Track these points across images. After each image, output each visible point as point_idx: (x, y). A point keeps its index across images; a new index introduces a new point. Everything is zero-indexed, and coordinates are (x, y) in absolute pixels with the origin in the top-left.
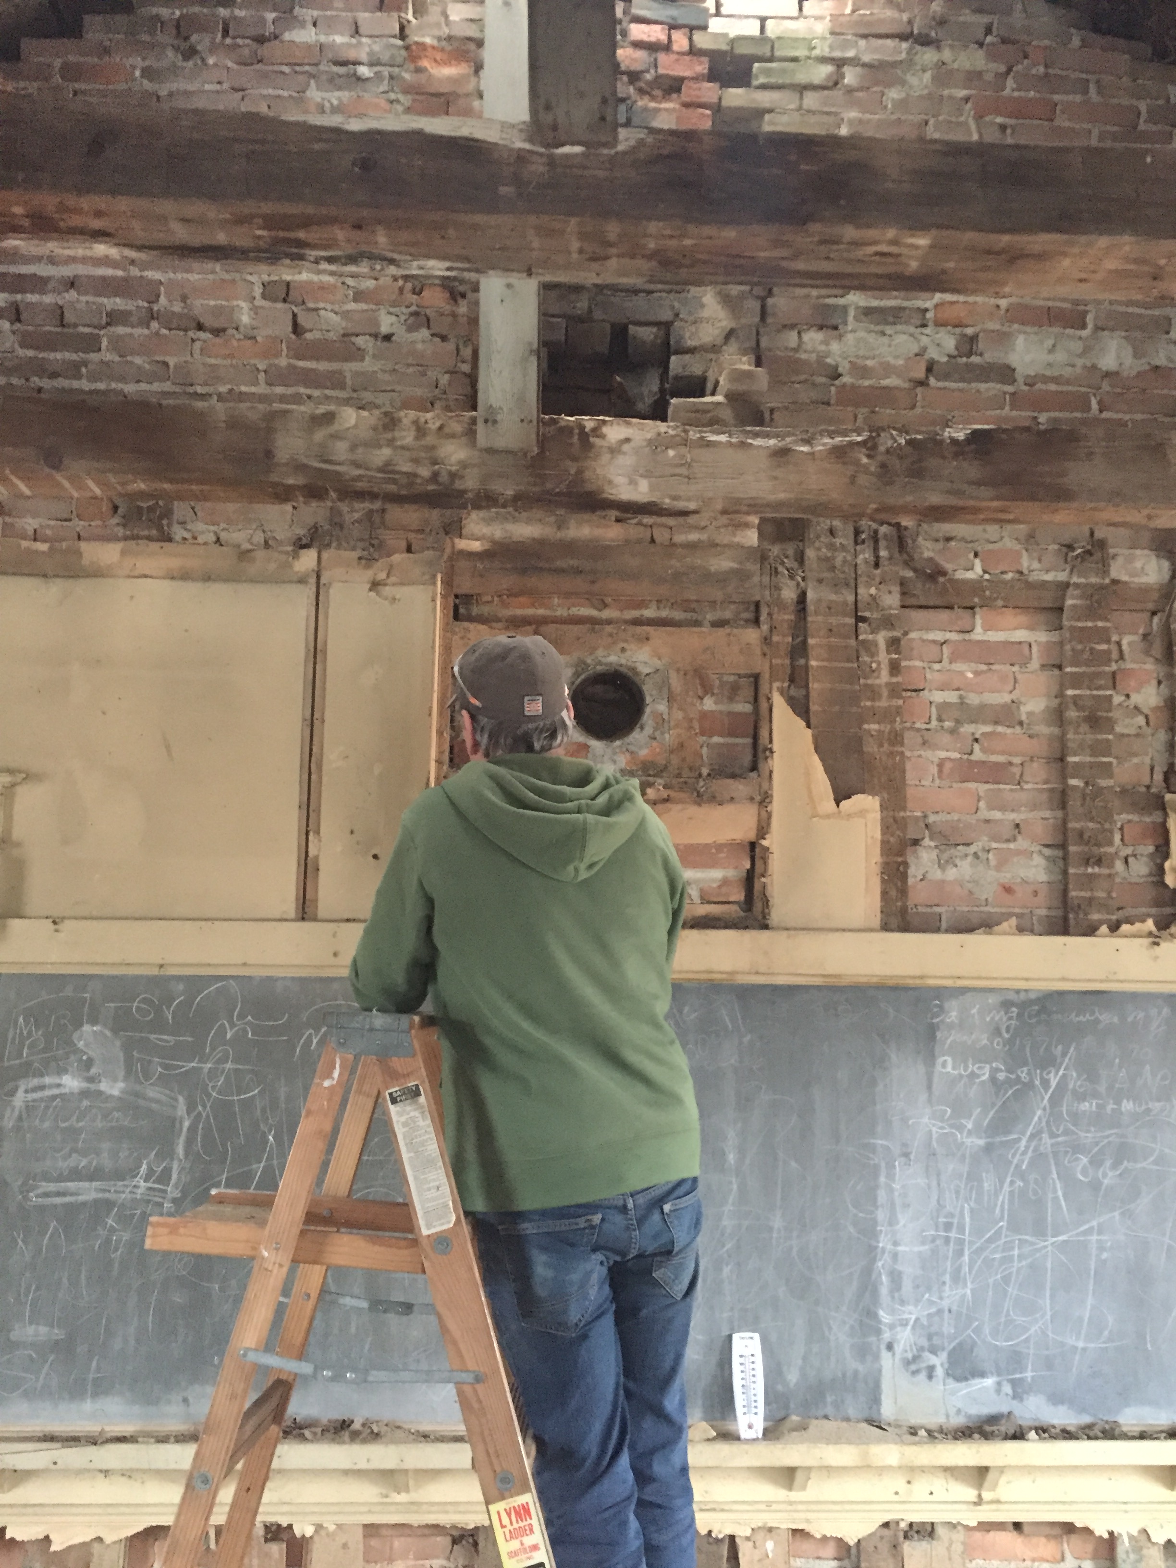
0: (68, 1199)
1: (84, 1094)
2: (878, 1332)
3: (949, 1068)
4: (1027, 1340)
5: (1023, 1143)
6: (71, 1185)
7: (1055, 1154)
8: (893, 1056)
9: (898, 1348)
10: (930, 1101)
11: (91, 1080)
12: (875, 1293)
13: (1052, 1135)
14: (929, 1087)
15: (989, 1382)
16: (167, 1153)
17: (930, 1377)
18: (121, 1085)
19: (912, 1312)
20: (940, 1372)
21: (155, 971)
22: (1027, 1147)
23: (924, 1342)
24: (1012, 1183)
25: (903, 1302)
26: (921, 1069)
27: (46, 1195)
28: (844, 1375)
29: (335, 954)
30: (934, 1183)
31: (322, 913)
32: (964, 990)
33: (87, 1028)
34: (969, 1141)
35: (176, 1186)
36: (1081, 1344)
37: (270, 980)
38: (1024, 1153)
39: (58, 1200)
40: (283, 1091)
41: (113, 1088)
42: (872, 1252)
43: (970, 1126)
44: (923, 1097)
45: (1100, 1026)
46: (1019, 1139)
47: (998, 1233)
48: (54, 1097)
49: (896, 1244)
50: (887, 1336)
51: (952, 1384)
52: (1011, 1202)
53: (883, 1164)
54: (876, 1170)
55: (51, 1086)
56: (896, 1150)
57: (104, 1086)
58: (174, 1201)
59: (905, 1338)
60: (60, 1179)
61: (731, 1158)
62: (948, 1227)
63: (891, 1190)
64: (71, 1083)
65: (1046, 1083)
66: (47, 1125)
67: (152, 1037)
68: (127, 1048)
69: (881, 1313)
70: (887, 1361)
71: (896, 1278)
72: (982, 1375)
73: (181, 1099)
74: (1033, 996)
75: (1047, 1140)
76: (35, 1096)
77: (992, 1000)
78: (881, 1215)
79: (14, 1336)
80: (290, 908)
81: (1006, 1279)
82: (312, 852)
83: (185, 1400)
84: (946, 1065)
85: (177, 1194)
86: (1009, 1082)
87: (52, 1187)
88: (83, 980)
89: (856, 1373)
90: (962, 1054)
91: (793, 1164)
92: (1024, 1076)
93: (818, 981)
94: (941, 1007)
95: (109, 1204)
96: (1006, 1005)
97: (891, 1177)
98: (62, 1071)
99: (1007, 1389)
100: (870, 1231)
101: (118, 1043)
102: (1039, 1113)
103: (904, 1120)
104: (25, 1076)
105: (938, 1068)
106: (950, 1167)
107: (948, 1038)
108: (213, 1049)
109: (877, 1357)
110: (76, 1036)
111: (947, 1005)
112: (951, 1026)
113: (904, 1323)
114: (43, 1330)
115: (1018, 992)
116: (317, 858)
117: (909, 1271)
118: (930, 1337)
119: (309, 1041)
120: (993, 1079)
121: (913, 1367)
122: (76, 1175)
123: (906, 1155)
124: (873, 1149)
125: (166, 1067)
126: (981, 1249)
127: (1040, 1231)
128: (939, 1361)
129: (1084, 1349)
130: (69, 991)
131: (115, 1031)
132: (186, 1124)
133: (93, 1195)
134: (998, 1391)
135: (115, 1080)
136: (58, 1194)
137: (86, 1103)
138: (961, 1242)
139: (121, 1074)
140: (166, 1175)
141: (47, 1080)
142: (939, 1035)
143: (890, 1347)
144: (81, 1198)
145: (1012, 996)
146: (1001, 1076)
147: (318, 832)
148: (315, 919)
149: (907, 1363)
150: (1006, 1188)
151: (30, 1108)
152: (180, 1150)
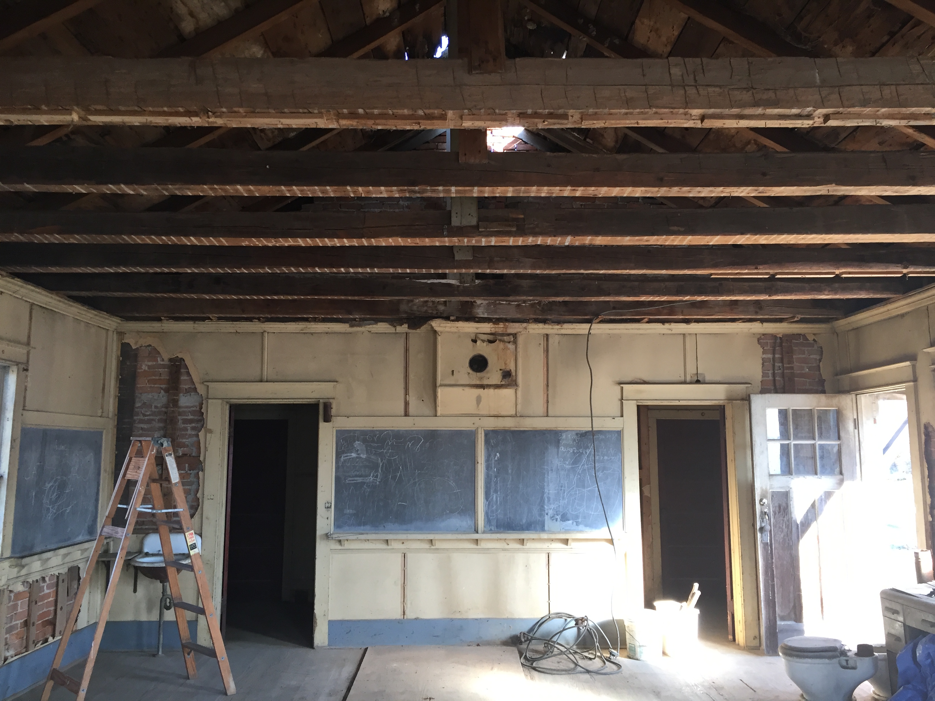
0: (355, 481)
1: (357, 458)
2: (544, 511)
3: (563, 450)
4: (580, 512)
5: (580, 467)
6: (355, 478)
7: (588, 469)
8: (549, 447)
9: (549, 514)
10: (558, 457)
11: (358, 454)
12: (544, 501)
13: (587, 465)
14: (558, 455)
15: (570, 522)
16: (377, 471)
17: (556, 521)
18: (365, 455)
19: (552, 506)
20: (559, 520)
21: (372, 429)
22: (581, 468)
23: (555, 513)
24: (577, 476)
25: (550, 504)
26: (556, 450)
27: (351, 481)
28: (536, 520)
29: (414, 424)
30: (558, 477)
31: (410, 414)
32: (567, 431)
33: (357, 442)
34: (567, 467)
35: (379, 479)
36: (593, 513)
37: (399, 431)
38: (581, 469)
39: (353, 482)
40: (403, 457)
41: (364, 456)
42: (543, 493)
43: (567, 463)
44: (556, 456)
45: (600, 439)
46: (579, 466)
47: (573, 488)
48: (350, 458)
49: (549, 491)
50: (546, 512)
51: (562, 522)
52: (577, 481)
53: (546, 473)
54: (544, 474)
55: (349, 456)
56: (550, 469)
57: (361, 456)
58: (379, 482)
59: (551, 512)
60: (353, 477)
61: (510, 471)
62: (562, 487)
63: (548, 478)
64: (354, 455)
65: (586, 453)
66: (349, 464)
67: (372, 444)
68: (366, 447)
69: (545, 506)
70: (546, 518)
71: (549, 499)
72: (569, 520)
73: (379, 459)
74: (584, 432)
75: (586, 466)
76: (346, 458)
77: (574, 433)
78: (545, 484)
79: (345, 512)
80: (403, 413)
81: (575, 499)
82: (407, 400)
83: (384, 526)
84: (562, 449)
85: (380, 480)
86: (577, 453)
87: (351, 479)
88: (355, 431)
89: (539, 520)
90: (566, 446)
91: (525, 472)
92: (581, 451)
93: (531, 429)
94: (561, 435)
95: (364, 483)
96: (577, 434)
97: (548, 475)
98: (352, 452)
99: (575, 523)
100: (543, 488)
101: (364, 446)
102: (584, 460)
103: (552, 462)
104: (343, 454)
105: (560, 449)
106: (562, 473)
107: (563, 442)
108: (386, 447)
109: (544, 516)
110: (354, 444)
111: (563, 434)
112: (563, 440)
113: (551, 509)
114: (351, 511)
115: (580, 431)
116: (409, 401)
117: (552, 497)
118: (557, 512)
119: (409, 445)
120: (573, 452)
121: (552, 519)
122: (356, 476)
123: (552, 470)
124: (544, 469)
125: (375, 451)
126: (569, 492)
127: (584, 487)
128: (559, 517)
129: (593, 514)
130: (352, 434)
131: (363, 443)
132: (381, 464)
133: (361, 481)
134: (573, 524)
135: (364, 454)
136: (353, 480)
137: (358, 460)
138: (564, 490)
139: (365, 452)
140: (377, 477)
141: (348, 454)
142: (560, 442)
143: (547, 514)
144: (358, 481)
145: (578, 432)
146: (575, 451)
147: (409, 395)
148: (409, 416)
149: (551, 518)
150: (576, 478)
151: (345, 461)
152: (380, 470)
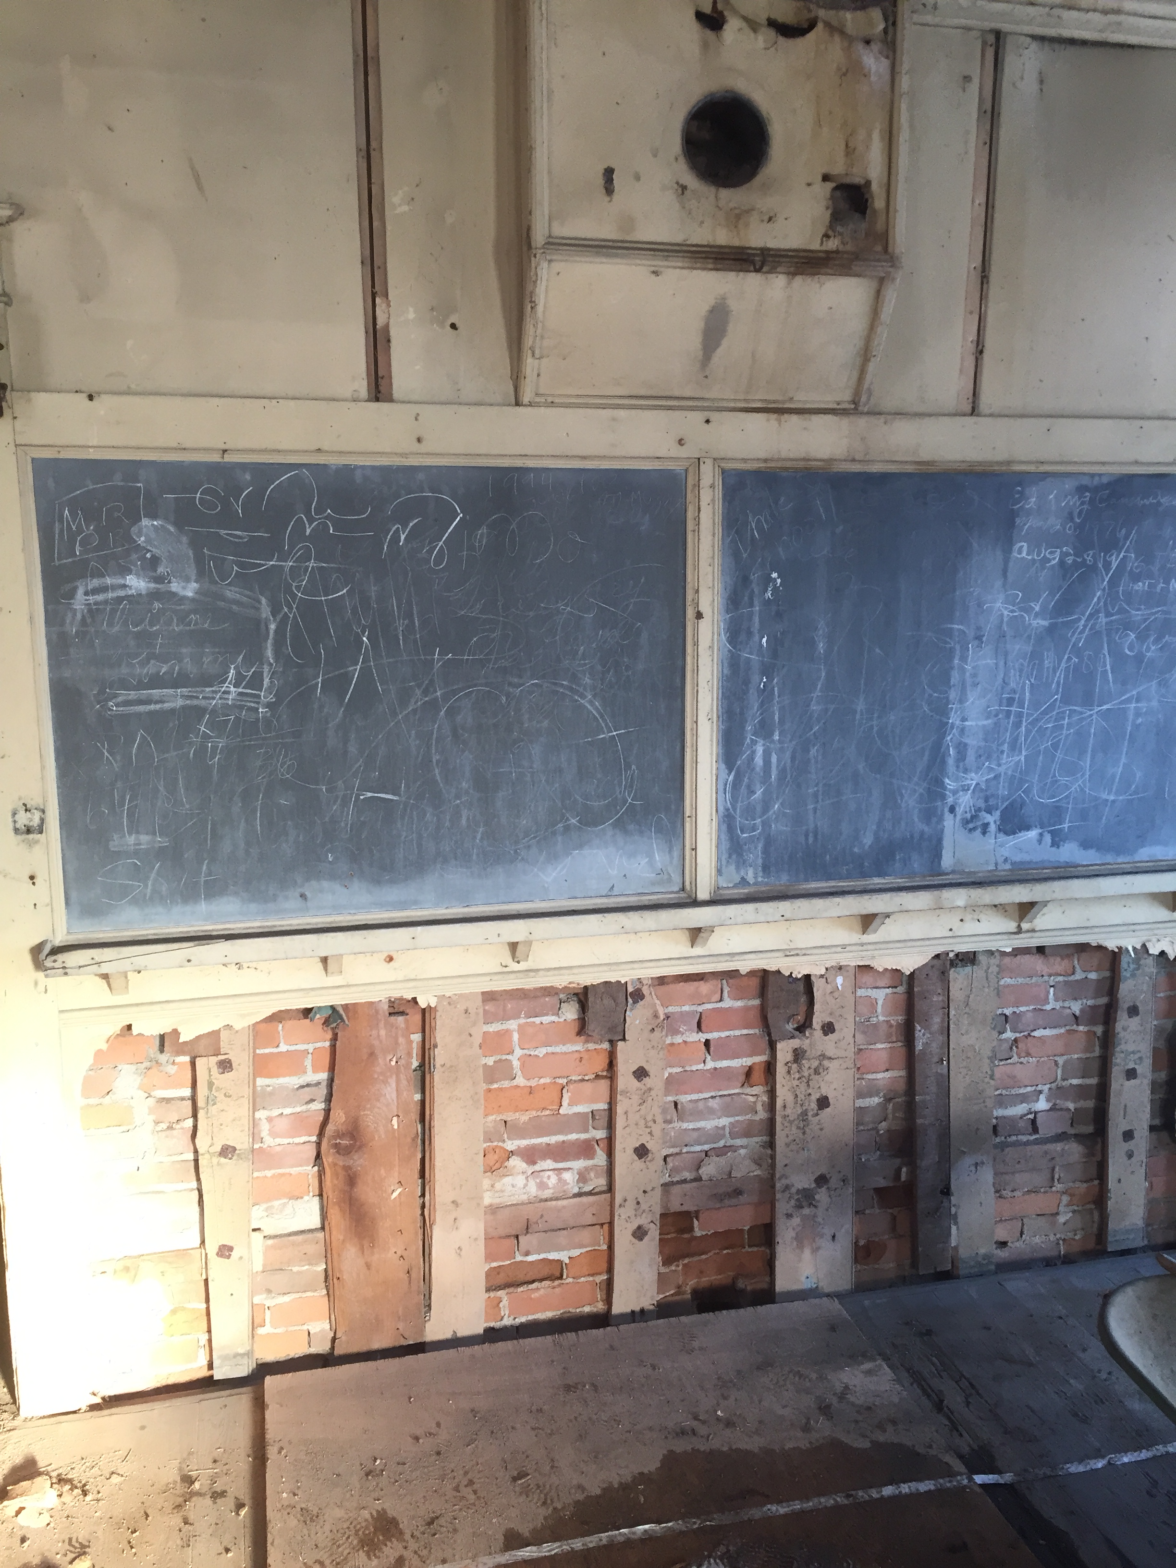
0: (152, 707)
1: (154, 595)
2: (943, 797)
3: (1024, 554)
4: (1067, 797)
5: (1083, 622)
6: (156, 692)
7: (1109, 632)
8: (975, 545)
9: (959, 811)
10: (1004, 586)
11: (159, 580)
12: (943, 762)
13: (1109, 614)
14: (1005, 572)
15: (1033, 834)
16: (255, 656)
17: (984, 833)
18: (194, 585)
19: (973, 779)
20: (993, 828)
21: (216, 458)
22: (1085, 626)
23: (981, 804)
24: (1069, 659)
25: (966, 771)
26: (999, 553)
27: (127, 703)
28: (912, 837)
29: (419, 440)
30: (1002, 663)
31: (396, 394)
32: (1046, 475)
33: (145, 522)
34: (1035, 623)
35: (269, 690)
36: (1112, 798)
37: (347, 471)
38: (1081, 633)
39: (141, 708)
40: (373, 591)
41: (189, 590)
42: (942, 728)
43: (1037, 609)
44: (999, 583)
45: (1161, 509)
46: (1079, 619)
47: (1052, 707)
48: (120, 600)
49: (964, 719)
50: (950, 800)
51: (1002, 838)
52: (1066, 677)
53: (958, 647)
54: (952, 650)
55: (114, 588)
56: (971, 633)
57: (175, 587)
58: (269, 705)
59: (965, 801)
60: (140, 686)
61: (821, 646)
62: (1010, 702)
63: (962, 670)
64: (137, 583)
65: (1107, 565)
66: (116, 629)
67: (223, 532)
68: (196, 544)
69: (947, 781)
70: (949, 822)
71: (962, 749)
72: (1028, 828)
73: (264, 601)
74: (1105, 480)
75: (1103, 619)
76: (100, 597)
77: (1069, 485)
78: (953, 695)
79: (115, 844)
80: (362, 387)
81: (1055, 746)
82: (381, 322)
83: (303, 896)
84: (1022, 551)
85: (271, 698)
86: (1076, 566)
87: (133, 695)
88: (132, 468)
89: (922, 833)
90: (1038, 540)
91: (878, 650)
92: (1089, 559)
93: (910, 468)
94: (1021, 493)
95: (200, 712)
96: (1081, 490)
97: (964, 659)
98: (125, 571)
99: (1048, 838)
100: (942, 709)
101: (185, 539)
102: (1098, 594)
103: (980, 605)
104: (83, 576)
105: (1015, 554)
106: (1017, 647)
107: (1028, 524)
108: (292, 546)
109: (941, 819)
110: (134, 530)
111: (1027, 491)
112: (1029, 513)
113: (965, 789)
114: (144, 838)
115: (1092, 476)
116: (387, 327)
117: (973, 742)
118: (986, 800)
119: (396, 538)
120: (1062, 563)
121: (971, 826)
122: (156, 682)
123: (979, 638)
124: (950, 633)
125: (241, 565)
126: (1037, 720)
127: (1088, 700)
128: (992, 819)
129: (1113, 801)
130: (117, 481)
131: (179, 524)
132: (273, 627)
133: (180, 702)
134: (1040, 841)
135: (187, 580)
136: (141, 702)
137: (157, 605)
138: (1020, 715)
139: (192, 572)
140: (256, 682)
141: (109, 581)
142: (1018, 521)
143: (952, 810)
144: (167, 706)
145: (1086, 481)
146: (1070, 560)
147: (386, 295)
148: (390, 399)
149: (966, 822)
150: (1063, 665)
151: (93, 612)
152: (269, 653)
